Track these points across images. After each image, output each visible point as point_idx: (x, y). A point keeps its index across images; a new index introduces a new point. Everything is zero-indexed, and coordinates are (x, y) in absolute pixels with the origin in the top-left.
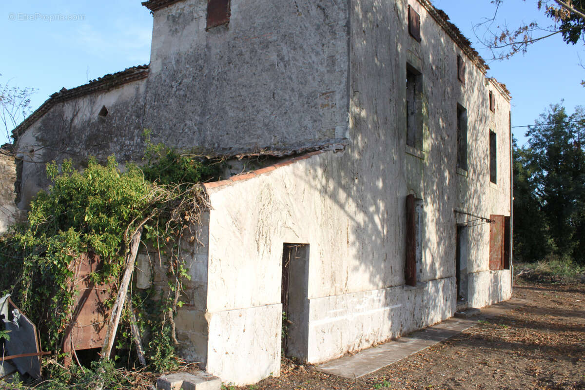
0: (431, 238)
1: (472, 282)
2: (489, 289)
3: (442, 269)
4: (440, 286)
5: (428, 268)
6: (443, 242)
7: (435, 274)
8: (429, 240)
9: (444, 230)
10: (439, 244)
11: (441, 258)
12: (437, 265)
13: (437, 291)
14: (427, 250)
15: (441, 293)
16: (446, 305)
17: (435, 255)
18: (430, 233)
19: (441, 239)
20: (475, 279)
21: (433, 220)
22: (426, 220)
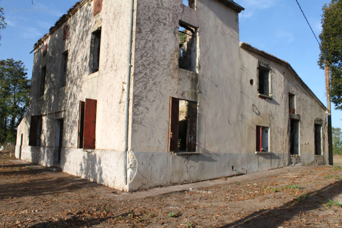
0: (44, 130)
1: (64, 153)
2: (81, 165)
3: (48, 143)
4: (46, 150)
5: (43, 142)
6: (49, 130)
7: (45, 144)
8: (43, 130)
9: (50, 124)
10: (47, 131)
11: (48, 138)
12: (46, 141)
13: (44, 152)
14: (43, 134)
15: (46, 154)
16: (48, 160)
17: (46, 136)
18: (44, 127)
19: (48, 129)
20: (66, 152)
21: (45, 122)
22: (43, 122)
